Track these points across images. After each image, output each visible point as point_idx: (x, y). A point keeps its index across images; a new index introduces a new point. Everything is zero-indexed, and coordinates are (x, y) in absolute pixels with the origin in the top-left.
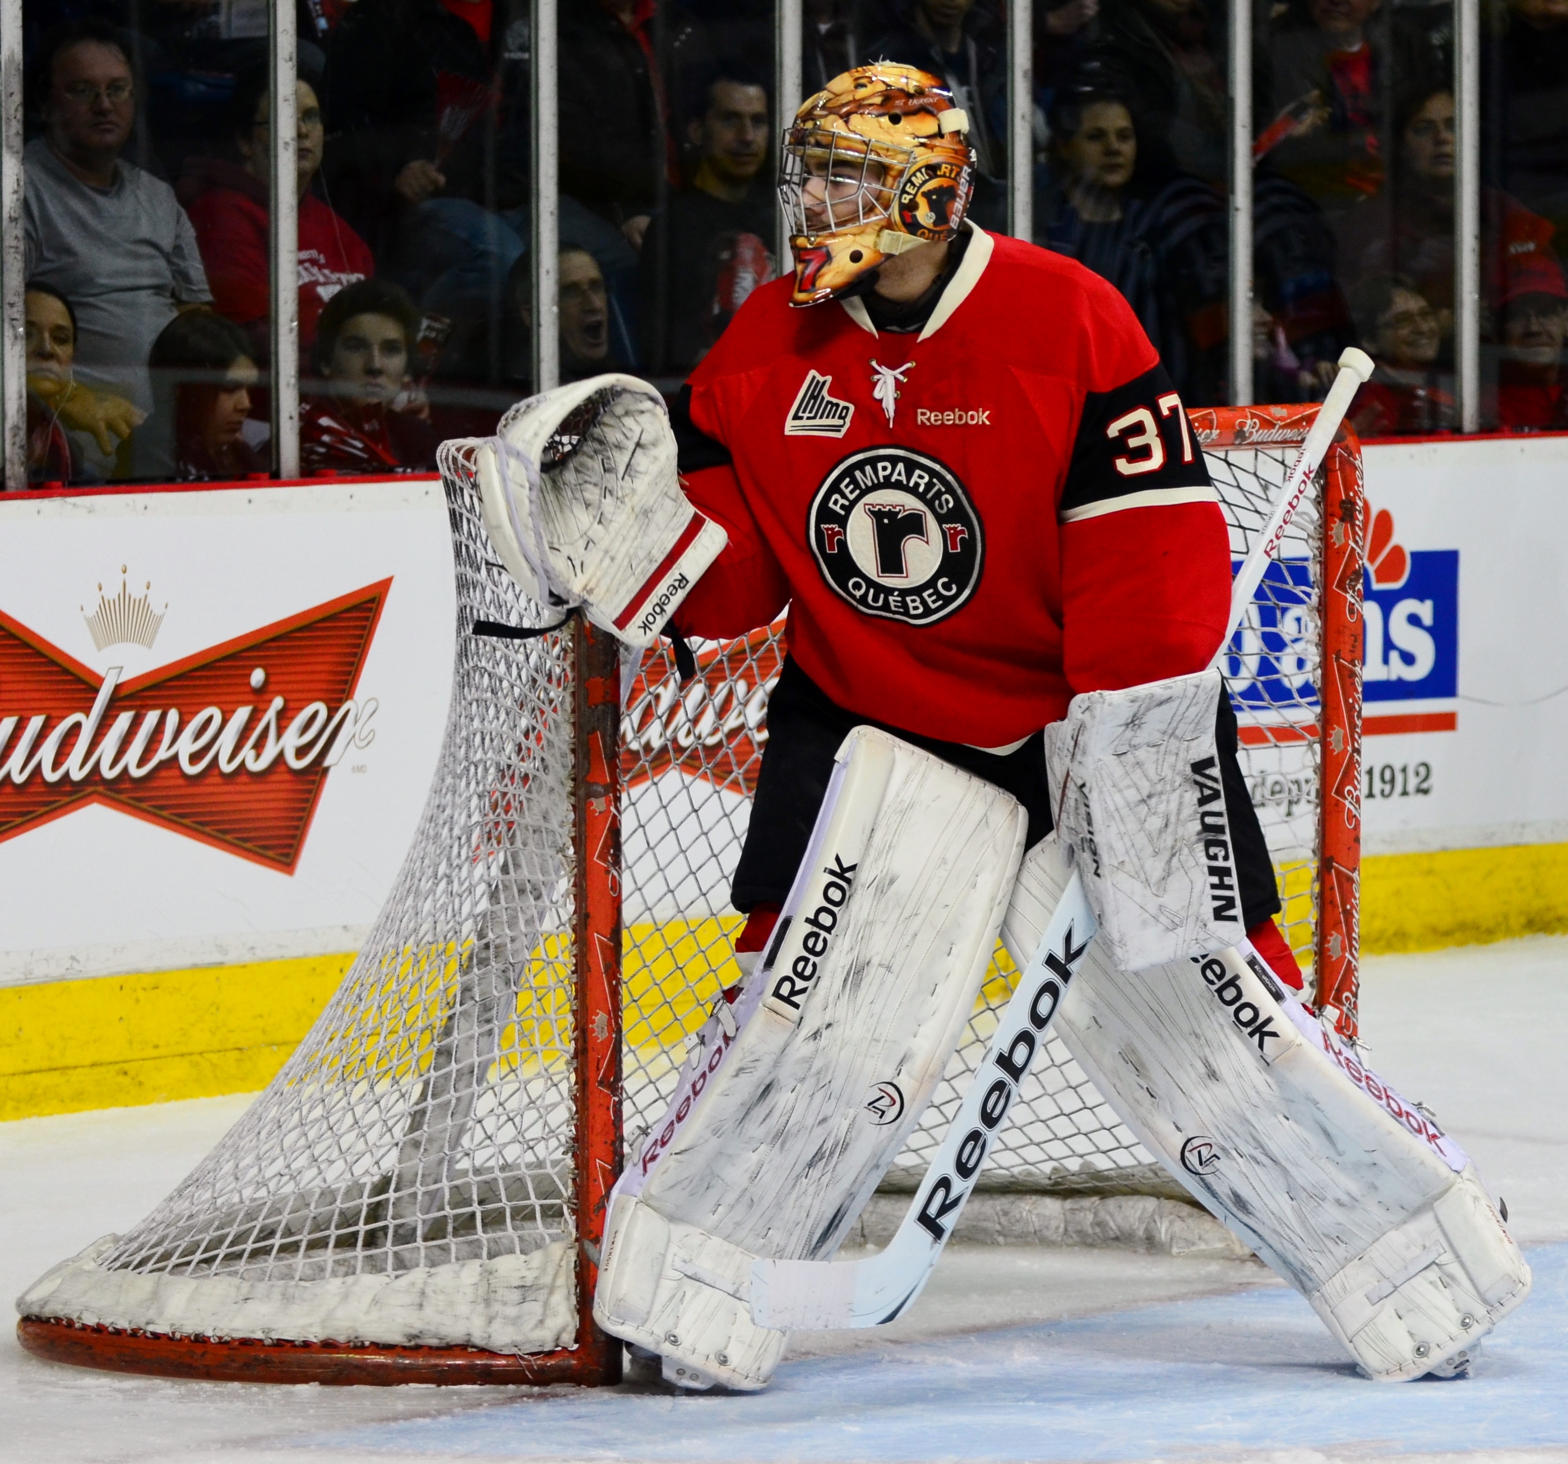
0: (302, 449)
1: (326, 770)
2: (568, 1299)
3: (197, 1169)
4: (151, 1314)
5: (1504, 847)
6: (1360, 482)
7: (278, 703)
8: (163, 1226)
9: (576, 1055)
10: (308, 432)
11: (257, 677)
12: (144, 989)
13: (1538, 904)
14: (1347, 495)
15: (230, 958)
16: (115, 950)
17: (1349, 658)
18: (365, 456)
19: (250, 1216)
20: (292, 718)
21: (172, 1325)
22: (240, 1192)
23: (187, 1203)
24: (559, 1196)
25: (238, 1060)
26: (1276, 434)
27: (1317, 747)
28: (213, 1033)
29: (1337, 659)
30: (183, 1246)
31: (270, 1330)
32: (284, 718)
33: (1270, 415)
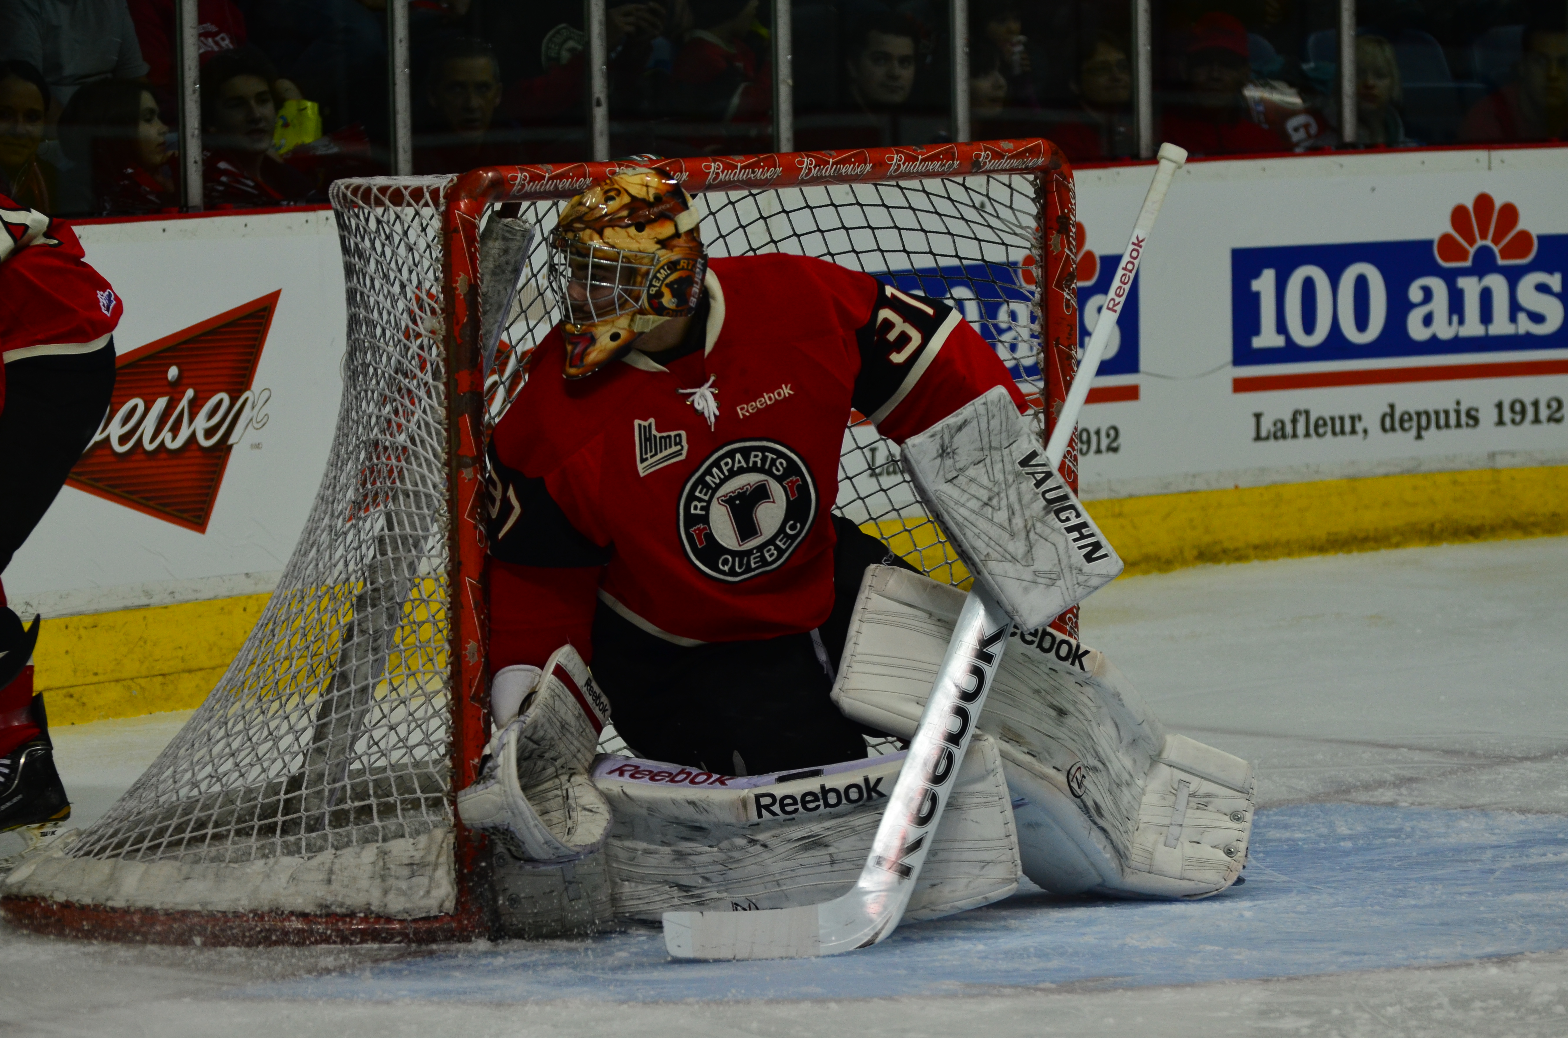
0: (205, 187)
1: (230, 447)
2: (449, 873)
3: (144, 775)
4: (110, 892)
5: (1180, 493)
6: (1073, 202)
7: (190, 393)
8: (117, 822)
9: (452, 676)
10: (210, 173)
11: (173, 372)
12: (85, 628)
13: (1207, 539)
14: (1063, 211)
15: (155, 600)
16: (61, 597)
17: (1066, 344)
18: (255, 192)
19: (187, 811)
20: (202, 406)
21: (127, 901)
22: (177, 792)
23: (136, 802)
24: (441, 791)
25: (163, 684)
26: (1005, 163)
27: (1042, 416)
28: (142, 662)
29: (1057, 345)
30: (134, 836)
31: (207, 904)
32: (195, 406)
33: (999, 148)
